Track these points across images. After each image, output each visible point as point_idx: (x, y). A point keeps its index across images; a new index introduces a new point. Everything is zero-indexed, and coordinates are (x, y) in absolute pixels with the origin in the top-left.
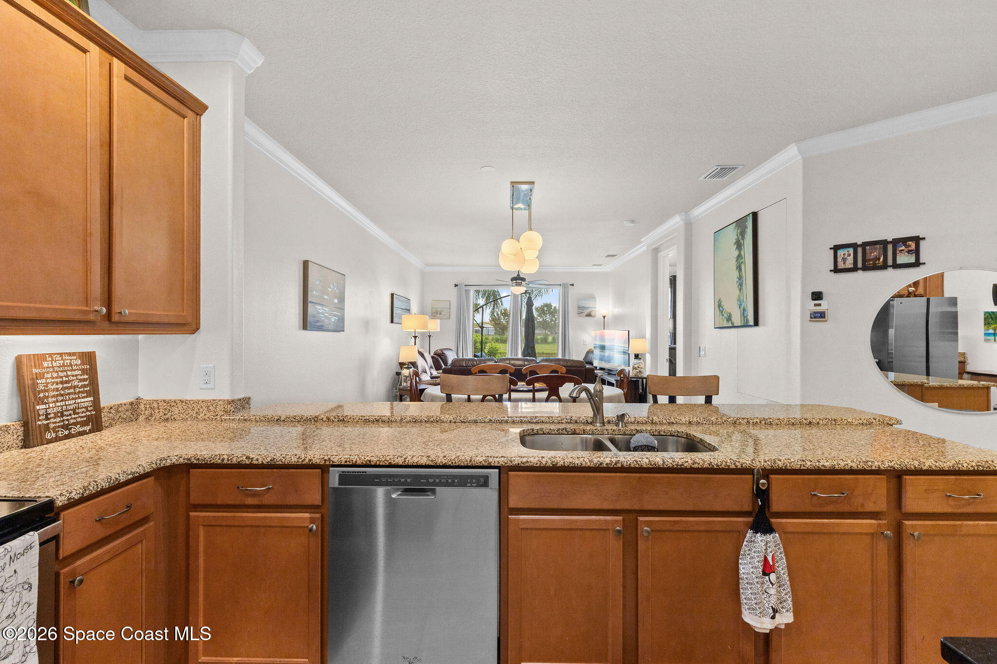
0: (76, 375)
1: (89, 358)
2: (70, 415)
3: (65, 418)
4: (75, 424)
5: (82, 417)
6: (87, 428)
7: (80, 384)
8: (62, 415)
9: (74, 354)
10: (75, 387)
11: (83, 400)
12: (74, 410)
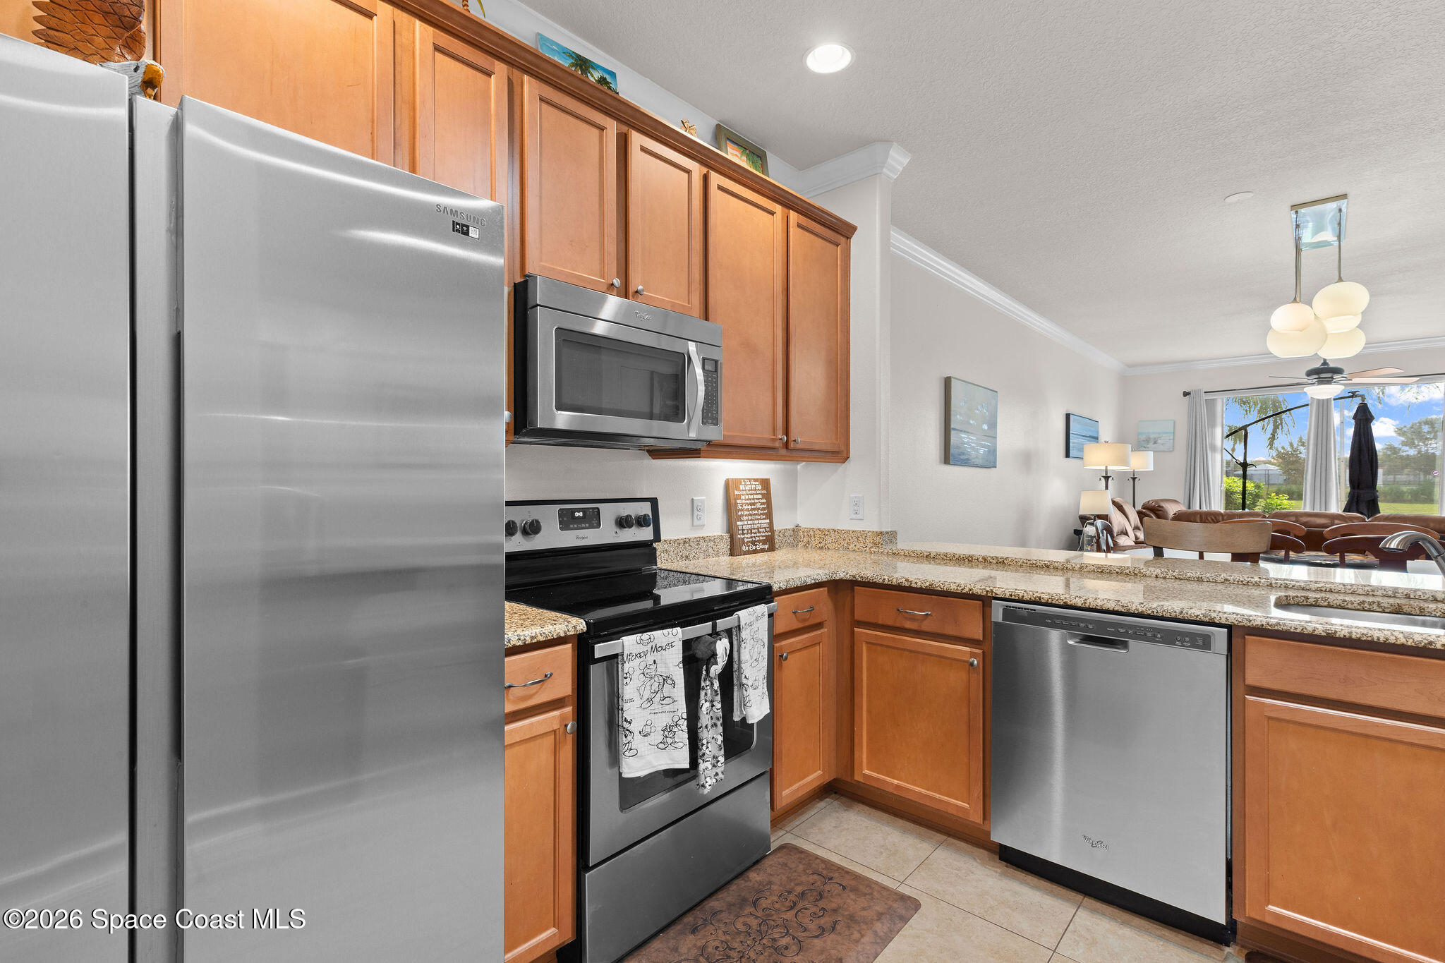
0: (759, 499)
1: (765, 483)
2: (756, 533)
3: (753, 535)
4: (759, 541)
5: (763, 536)
6: (766, 547)
7: (761, 507)
8: (751, 533)
9: (755, 480)
10: (758, 509)
11: (763, 521)
12: (758, 529)
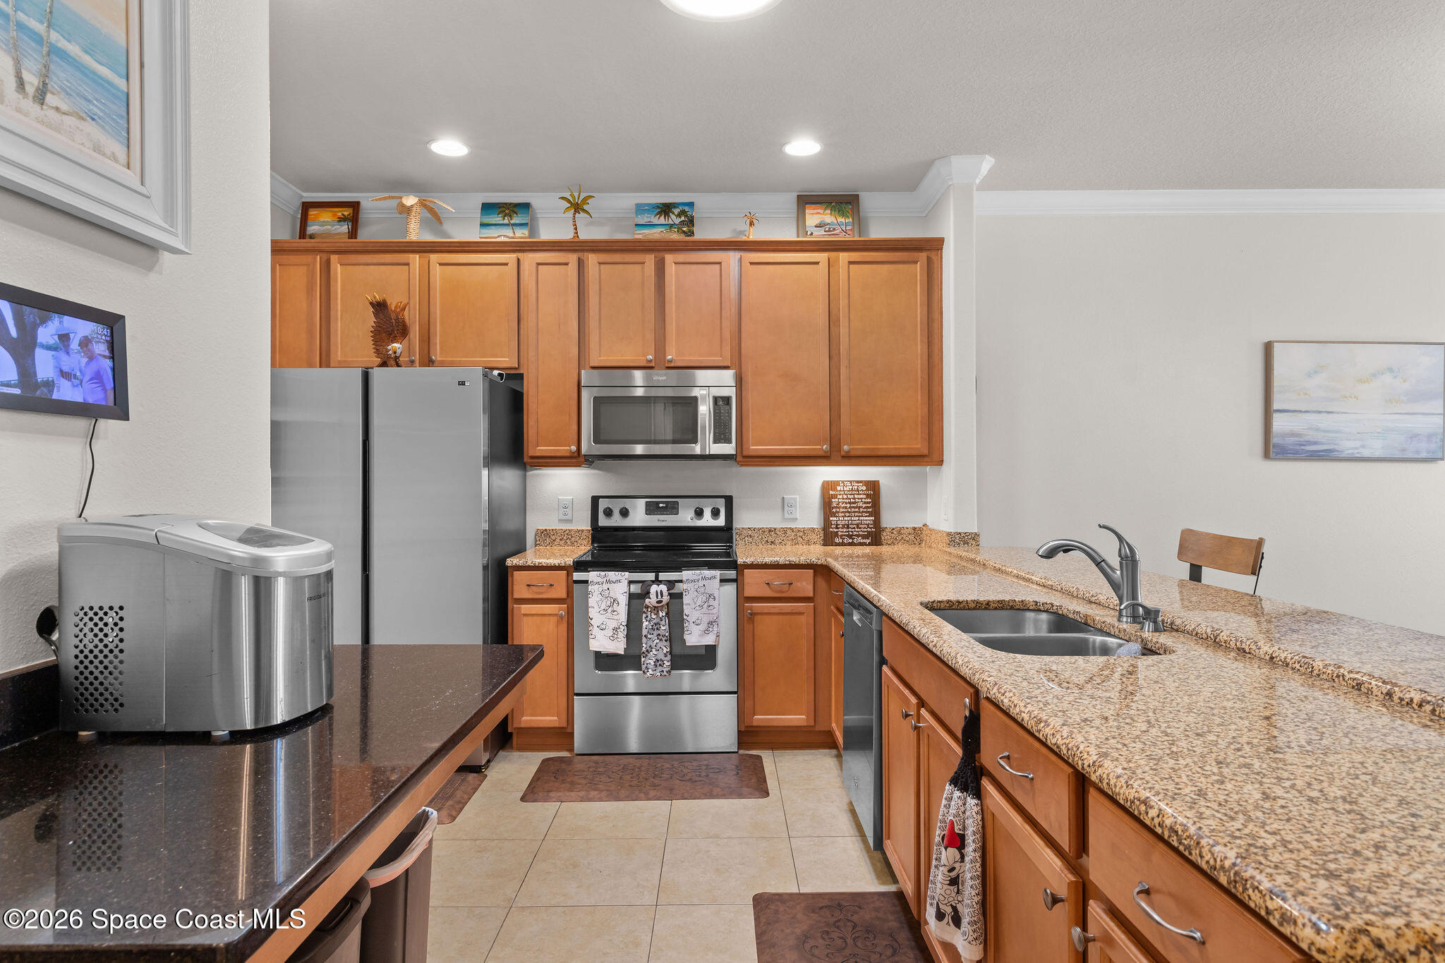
0: (862, 499)
2: (854, 528)
3: (850, 530)
4: (858, 536)
6: (868, 541)
7: (864, 505)
10: (860, 507)
11: (866, 518)
12: (857, 525)
